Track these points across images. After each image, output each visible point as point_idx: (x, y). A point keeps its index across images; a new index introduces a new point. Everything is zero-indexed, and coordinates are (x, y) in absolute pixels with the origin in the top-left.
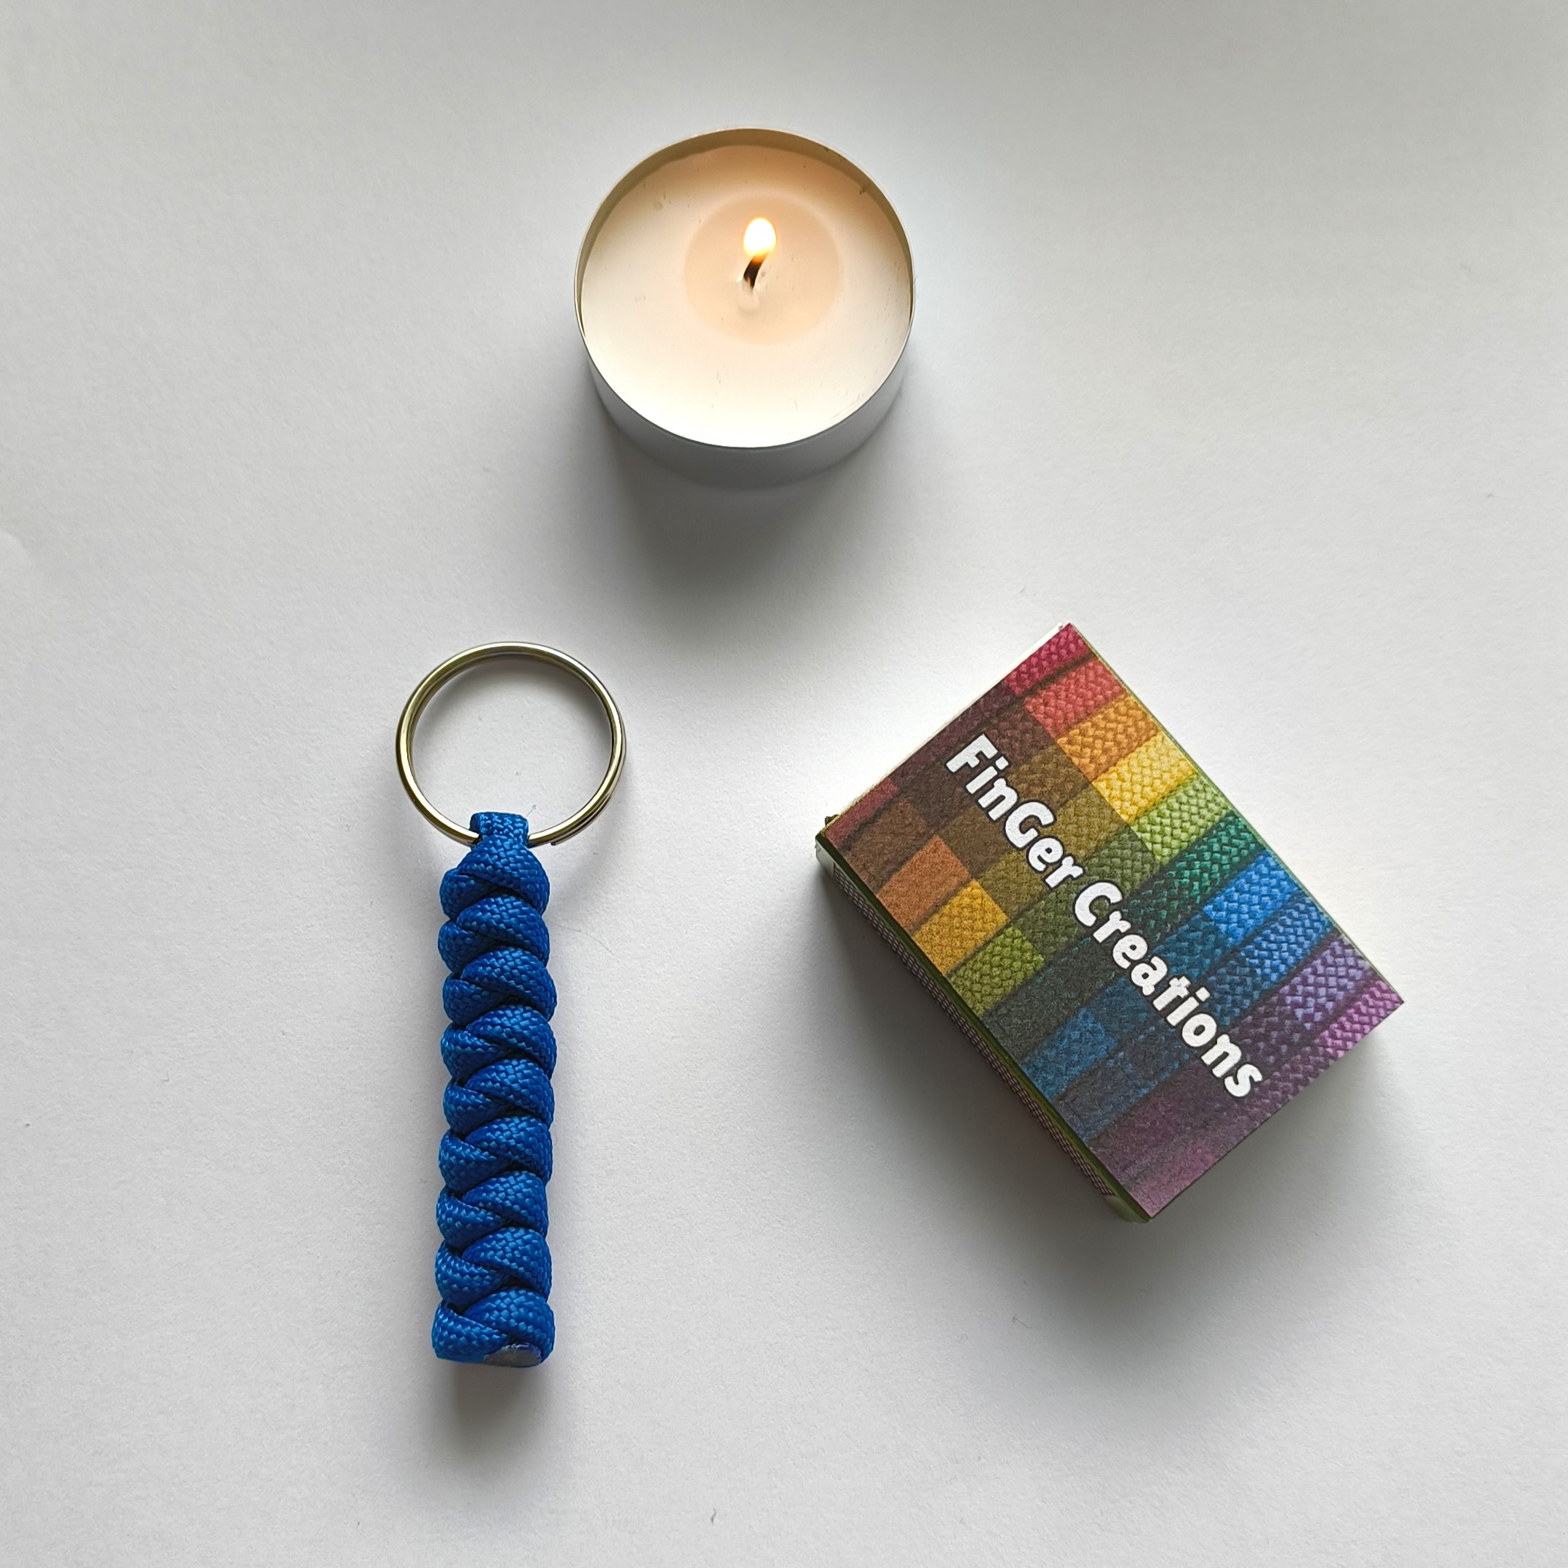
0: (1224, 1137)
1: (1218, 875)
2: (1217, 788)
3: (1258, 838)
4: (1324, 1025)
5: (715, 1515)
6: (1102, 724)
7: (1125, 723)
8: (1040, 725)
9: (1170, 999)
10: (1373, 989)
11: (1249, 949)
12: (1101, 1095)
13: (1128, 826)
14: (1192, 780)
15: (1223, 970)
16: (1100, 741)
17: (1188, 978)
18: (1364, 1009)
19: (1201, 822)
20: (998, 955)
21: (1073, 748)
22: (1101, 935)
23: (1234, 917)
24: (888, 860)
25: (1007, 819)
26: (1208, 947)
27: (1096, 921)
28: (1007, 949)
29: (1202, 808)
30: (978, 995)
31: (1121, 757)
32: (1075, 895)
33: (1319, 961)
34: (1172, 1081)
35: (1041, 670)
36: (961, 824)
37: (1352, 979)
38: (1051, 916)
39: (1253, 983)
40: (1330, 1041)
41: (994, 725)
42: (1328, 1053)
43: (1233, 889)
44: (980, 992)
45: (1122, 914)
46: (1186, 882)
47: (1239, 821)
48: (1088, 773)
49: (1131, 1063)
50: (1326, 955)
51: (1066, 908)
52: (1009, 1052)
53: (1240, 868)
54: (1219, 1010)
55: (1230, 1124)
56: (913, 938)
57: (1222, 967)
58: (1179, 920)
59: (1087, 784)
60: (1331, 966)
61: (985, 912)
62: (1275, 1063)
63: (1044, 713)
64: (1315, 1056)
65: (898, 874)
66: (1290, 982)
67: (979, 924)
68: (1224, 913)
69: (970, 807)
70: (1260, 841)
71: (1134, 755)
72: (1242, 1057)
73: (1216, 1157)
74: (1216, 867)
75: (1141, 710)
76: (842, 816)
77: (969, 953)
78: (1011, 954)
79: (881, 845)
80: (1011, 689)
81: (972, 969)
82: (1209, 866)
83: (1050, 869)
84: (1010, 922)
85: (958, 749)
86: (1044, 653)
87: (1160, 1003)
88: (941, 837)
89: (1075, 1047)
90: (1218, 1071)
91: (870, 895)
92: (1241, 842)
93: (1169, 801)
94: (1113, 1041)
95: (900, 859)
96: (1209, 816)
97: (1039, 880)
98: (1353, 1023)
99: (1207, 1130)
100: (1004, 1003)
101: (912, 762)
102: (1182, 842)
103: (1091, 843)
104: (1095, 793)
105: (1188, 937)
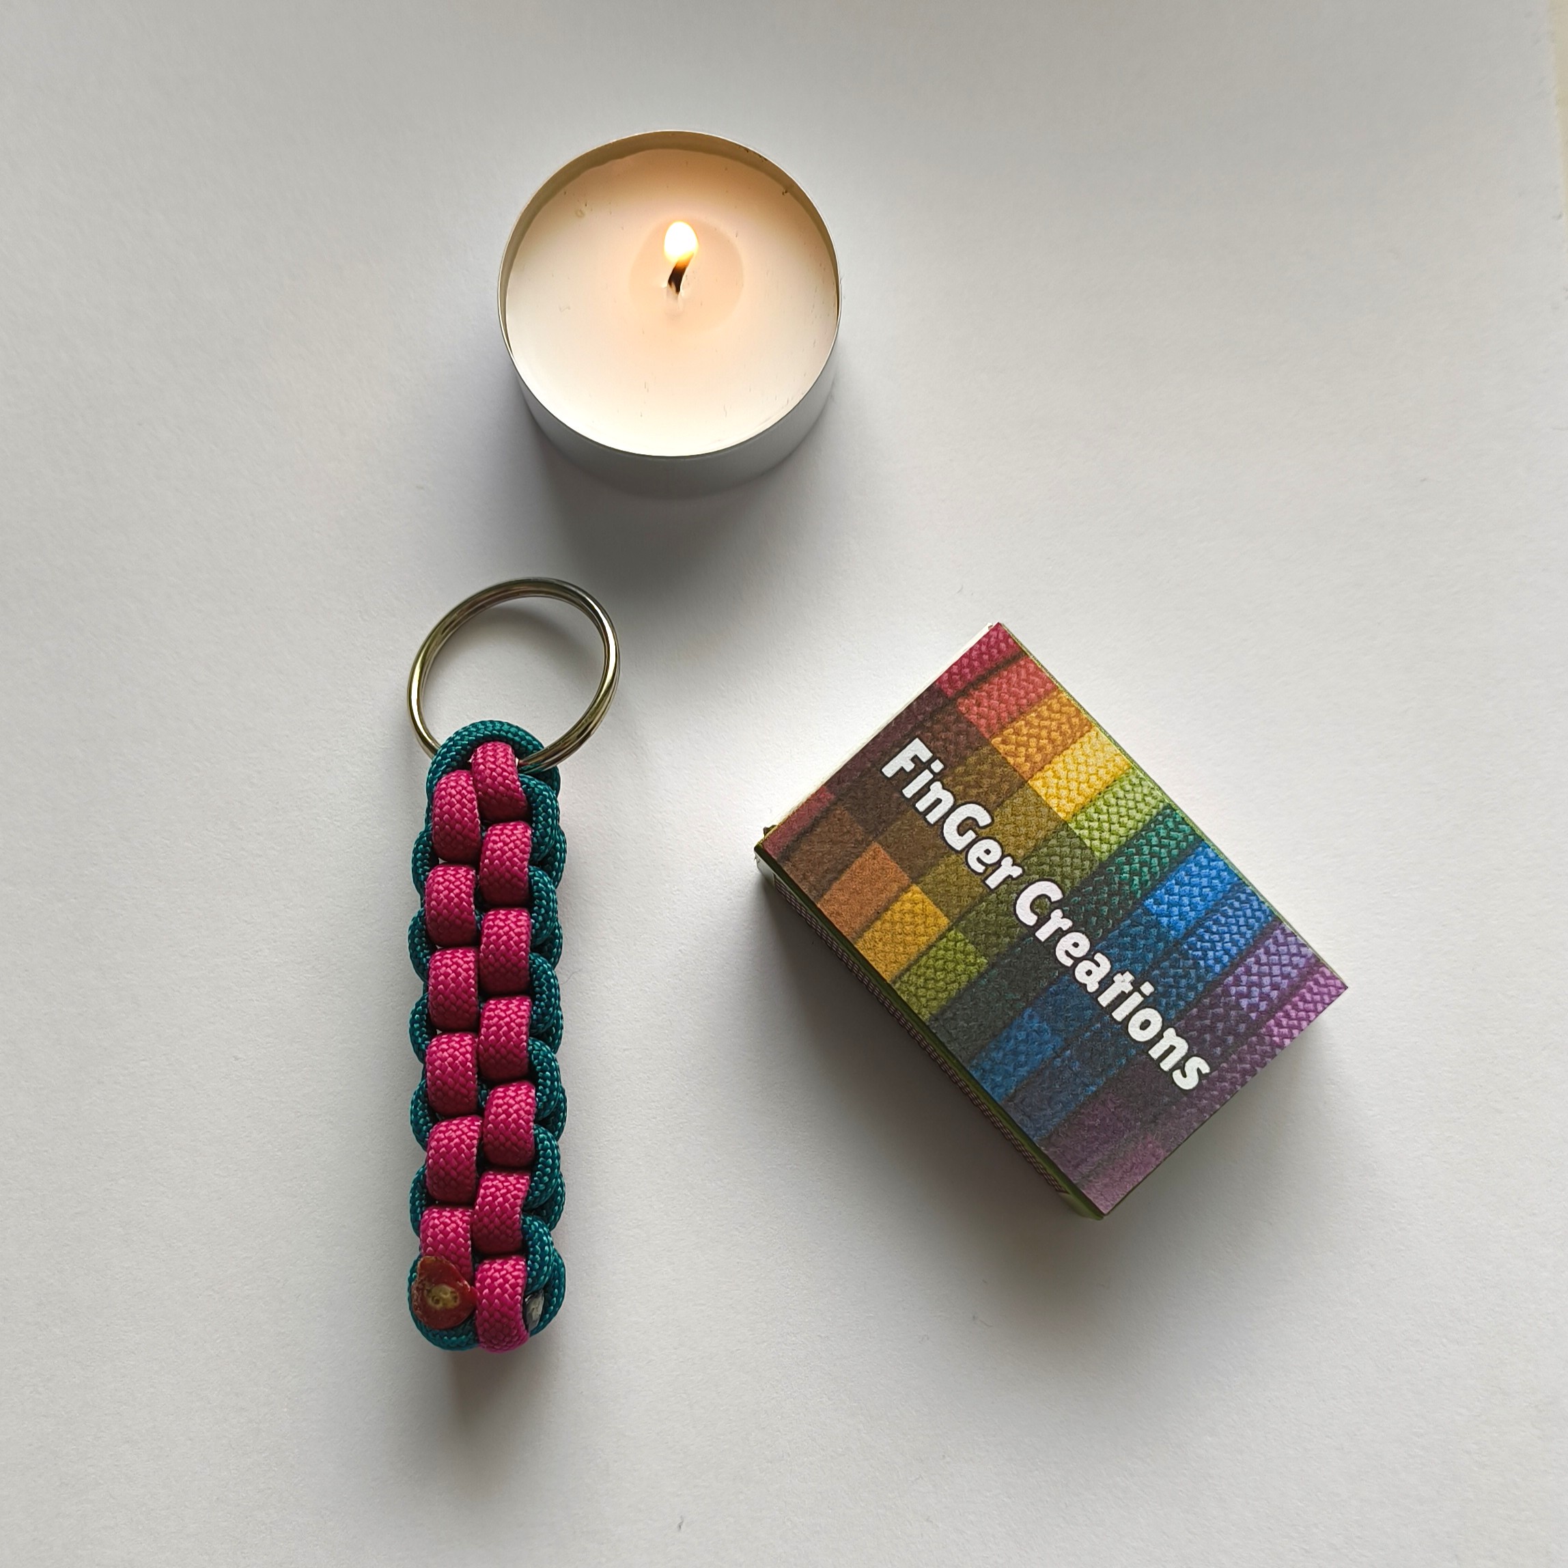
0: (1174, 1131)
1: (1158, 868)
2: (1153, 782)
3: (1196, 829)
4: (1270, 1013)
5: (682, 1523)
6: (1036, 722)
7: (1059, 720)
8: (974, 726)
9: (1115, 995)
10: (1317, 976)
11: (1192, 941)
12: (1050, 1094)
13: (1066, 823)
14: (1128, 775)
15: (1167, 963)
16: (1035, 740)
17: (1131, 973)
18: (1308, 997)
19: (1139, 816)
20: (941, 959)
22: (1043, 934)
23: (1175, 910)
24: (828, 870)
25: (944, 822)
26: (1150, 941)
27: (1037, 921)
28: (950, 952)
29: (1139, 802)
30: (923, 1000)
31: (1056, 754)
32: (1015, 895)
33: (1262, 950)
34: (1120, 1077)
35: (973, 670)
36: (899, 830)
37: (1295, 967)
38: (992, 918)
39: (1197, 975)
40: (1276, 1030)
41: (928, 728)
42: (1275, 1042)
43: (1174, 882)
44: (925, 997)
45: (1063, 912)
46: (1126, 877)
47: (1176, 814)
48: (1024, 772)
49: (1079, 1061)
50: (1269, 944)
51: (1008, 908)
52: (957, 1055)
53: (1180, 860)
54: (1164, 1003)
55: (1179, 1117)
56: (856, 946)
57: (1165, 961)
58: (1121, 916)
59: (1023, 783)
60: (1274, 955)
61: (927, 916)
62: (1222, 1055)
63: (977, 714)
64: (1262, 1046)
65: (838, 882)
66: (1234, 973)
67: (921, 929)
68: (1165, 907)
69: (908, 812)
70: (1198, 832)
71: (1069, 752)
72: (1189, 1050)
73: (1167, 1151)
74: (1155, 861)
75: (1074, 707)
76: (779, 826)
77: (912, 958)
78: (955, 957)
79: (820, 854)
80: (942, 691)
81: (916, 974)
82: (1148, 860)
83: (990, 870)
84: (952, 926)
85: (892, 755)
86: (974, 653)
87: (1105, 1000)
88: (880, 843)
89: (1022, 1048)
90: (1166, 1065)
91: (812, 905)
92: (1179, 834)
93: (1105, 797)
94: (1060, 1040)
95: (840, 867)
96: (1147, 810)
97: (979, 881)
98: (1298, 1010)
99: (1156, 1124)
100: (949, 1007)
101: (848, 769)
102: (1121, 837)
103: (1030, 842)
104: (1032, 792)
105: (1131, 932)
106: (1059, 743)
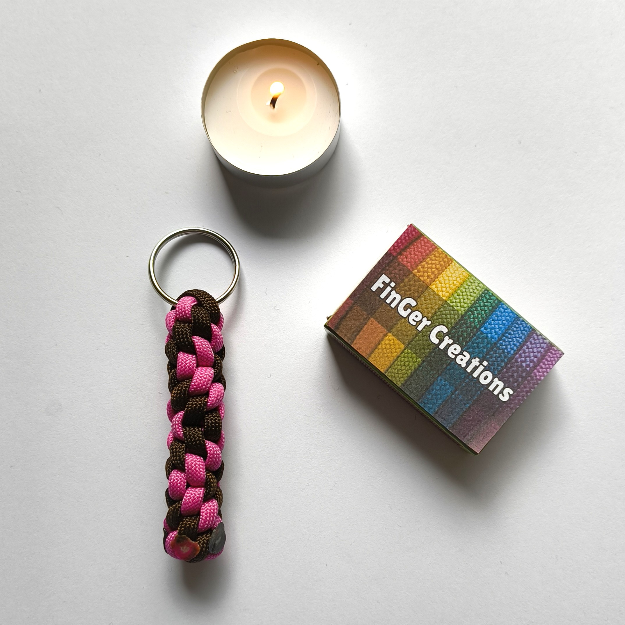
0: (502, 418)
1: (484, 315)
2: (479, 281)
3: (498, 298)
4: (535, 367)
6: (430, 262)
7: (439, 260)
8: (406, 266)
9: (473, 367)
10: (551, 350)
11: (501, 342)
12: (452, 409)
13: (446, 301)
14: (469, 279)
15: (492, 352)
16: (430, 269)
17: (479, 358)
18: (549, 359)
19: (475, 295)
20: (403, 361)
21: (420, 274)
22: (442, 347)
23: (493, 331)
24: (354, 331)
25: (398, 306)
26: (485, 344)
27: (439, 341)
28: (406, 358)
29: (474, 289)
30: (398, 378)
31: (439, 274)
32: (429, 332)
33: (529, 343)
34: (478, 400)
35: (403, 244)
36: (381, 312)
37: (543, 348)
38: (421, 342)
39: (504, 356)
40: (537, 374)
41: (387, 269)
42: (537, 378)
43: (491, 320)
44: (398, 377)
45: (449, 337)
46: (472, 320)
47: (490, 292)
48: (427, 283)
49: (461, 395)
51: (427, 338)
52: (413, 398)
53: (492, 311)
54: (492, 368)
55: (503, 413)
56: (369, 360)
57: (491, 351)
58: (472, 336)
59: (427, 287)
60: (534, 344)
61: (395, 345)
62: (517, 386)
63: (406, 261)
64: (533, 380)
65: (359, 335)
66: (519, 353)
67: (394, 350)
68: (489, 330)
69: (383, 304)
70: (499, 299)
71: (444, 272)
72: (504, 385)
74: (483, 312)
75: (444, 254)
76: (333, 316)
77: (391, 362)
78: (408, 360)
79: (350, 325)
80: (391, 254)
81: (394, 368)
82: (480, 312)
83: (418, 323)
84: (406, 347)
85: (374, 282)
86: (403, 237)
87: (469, 370)
88: (374, 318)
89: (439, 392)
90: (496, 393)
91: (349, 346)
92: (491, 300)
93: (461, 289)
94: (453, 387)
95: (359, 329)
96: (478, 292)
97: (414, 329)
98: (546, 365)
99: (495, 416)
100: (408, 380)
101: (357, 290)
102: (469, 304)
104: (431, 291)
105: (476, 342)
106: (440, 269)
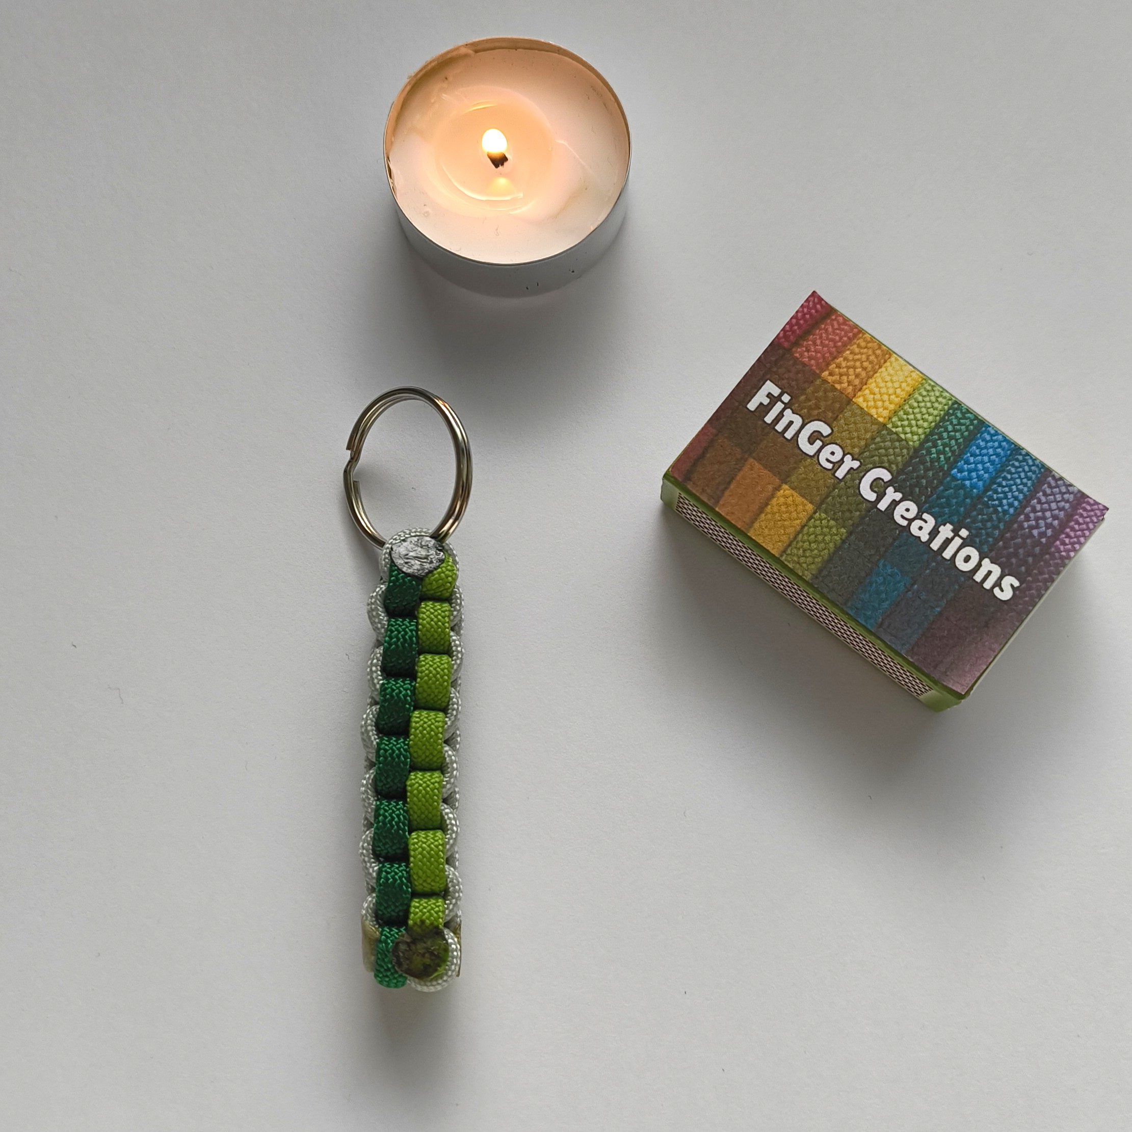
0: (1002, 630)
1: (956, 447)
2: (941, 387)
3: (977, 416)
4: (1055, 537)
6: (851, 357)
7: (867, 353)
8: (807, 366)
9: (942, 541)
10: (1084, 505)
11: (990, 494)
12: (908, 618)
13: (884, 425)
14: (922, 384)
15: (975, 513)
16: (852, 370)
17: (951, 524)
18: (1081, 520)
19: (936, 412)
20: (812, 534)
21: (834, 378)
22: (883, 505)
23: (974, 474)
24: (719, 483)
25: (798, 437)
26: (960, 499)
27: (877, 497)
28: (818, 528)
29: (934, 403)
30: (805, 565)
31: (869, 377)
32: (857, 481)
33: (1041, 494)
34: (956, 598)
35: (800, 326)
36: (766, 447)
37: (1067, 501)
38: (844, 499)
39: (997, 518)
40: (1062, 548)
41: (774, 372)
42: (1062, 555)
43: (969, 455)
44: (806, 563)
45: (894, 487)
46: (934, 457)
47: (962, 407)
48: (848, 394)
49: (924, 591)
50: (1045, 488)
51: (854, 491)
53: (970, 439)
54: (978, 542)
55: (1004, 620)
56: (749, 534)
57: (973, 511)
58: (935, 485)
59: (849, 401)
60: (1050, 495)
61: (797, 505)
62: (1026, 571)
63: (808, 357)
64: (1054, 560)
65: (729, 490)
66: (1024, 512)
67: (794, 515)
68: (966, 473)
69: (770, 433)
70: (980, 417)
71: (878, 374)
72: (1002, 572)
73: (1000, 644)
74: (953, 442)
75: (876, 342)
76: (680, 457)
77: (791, 537)
78: (822, 532)
79: (712, 472)
80: (780, 345)
81: (796, 548)
82: (948, 442)
83: (837, 465)
84: (816, 509)
85: (752, 395)
86: (800, 314)
87: (935, 545)
88: (754, 458)
89: (882, 588)
90: (988, 585)
91: (713, 508)
92: (967, 421)
93: (910, 402)
94: (908, 579)
95: (728, 480)
96: (940, 407)
97: (830, 475)
98: (1075, 531)
99: (988, 628)
100: (825, 567)
101: (724, 409)
102: (925, 429)
103: (861, 442)
104: (856, 407)
105: (945, 495)
106: (870, 369)
